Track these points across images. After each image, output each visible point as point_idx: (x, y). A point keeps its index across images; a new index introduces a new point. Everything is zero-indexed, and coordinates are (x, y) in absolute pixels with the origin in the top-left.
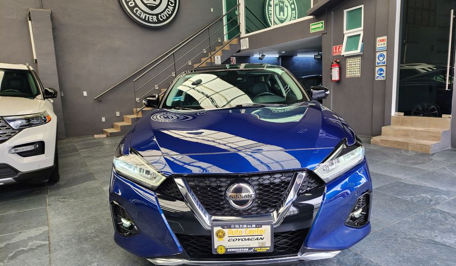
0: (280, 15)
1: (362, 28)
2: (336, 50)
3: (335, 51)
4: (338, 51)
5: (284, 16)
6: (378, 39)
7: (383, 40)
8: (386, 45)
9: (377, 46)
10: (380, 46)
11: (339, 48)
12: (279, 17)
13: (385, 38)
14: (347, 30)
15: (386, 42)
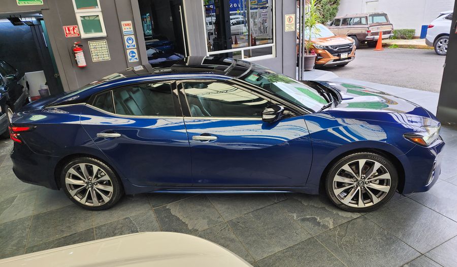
1: (100, 9)
2: (69, 30)
3: (68, 32)
4: (72, 32)
6: (123, 23)
7: (128, 25)
8: (132, 29)
9: (124, 30)
10: (126, 30)
11: (74, 29)
13: (130, 22)
14: (77, 8)
15: (131, 27)
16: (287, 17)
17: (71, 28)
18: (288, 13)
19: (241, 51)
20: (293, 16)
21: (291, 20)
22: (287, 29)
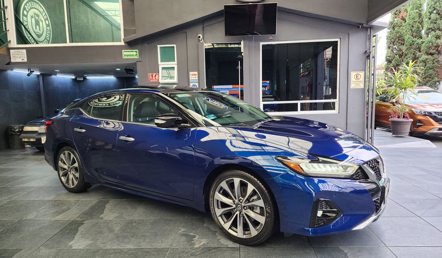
0: (36, 29)
1: (176, 62)
2: (152, 77)
3: (151, 78)
4: (154, 78)
5: (40, 30)
6: (191, 73)
7: (195, 75)
8: (197, 78)
9: (191, 79)
10: (193, 79)
11: (155, 76)
12: (35, 31)
13: (196, 73)
14: (161, 62)
15: (197, 76)
16: (353, 74)
17: (154, 75)
18: (354, 70)
19: (297, 104)
20: (362, 74)
21: (359, 77)
22: (353, 86)
